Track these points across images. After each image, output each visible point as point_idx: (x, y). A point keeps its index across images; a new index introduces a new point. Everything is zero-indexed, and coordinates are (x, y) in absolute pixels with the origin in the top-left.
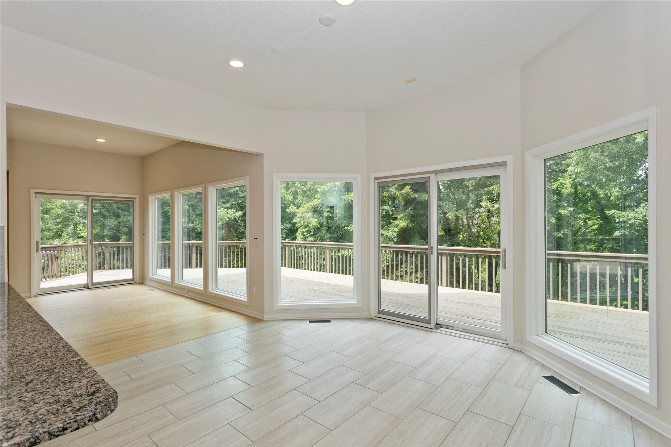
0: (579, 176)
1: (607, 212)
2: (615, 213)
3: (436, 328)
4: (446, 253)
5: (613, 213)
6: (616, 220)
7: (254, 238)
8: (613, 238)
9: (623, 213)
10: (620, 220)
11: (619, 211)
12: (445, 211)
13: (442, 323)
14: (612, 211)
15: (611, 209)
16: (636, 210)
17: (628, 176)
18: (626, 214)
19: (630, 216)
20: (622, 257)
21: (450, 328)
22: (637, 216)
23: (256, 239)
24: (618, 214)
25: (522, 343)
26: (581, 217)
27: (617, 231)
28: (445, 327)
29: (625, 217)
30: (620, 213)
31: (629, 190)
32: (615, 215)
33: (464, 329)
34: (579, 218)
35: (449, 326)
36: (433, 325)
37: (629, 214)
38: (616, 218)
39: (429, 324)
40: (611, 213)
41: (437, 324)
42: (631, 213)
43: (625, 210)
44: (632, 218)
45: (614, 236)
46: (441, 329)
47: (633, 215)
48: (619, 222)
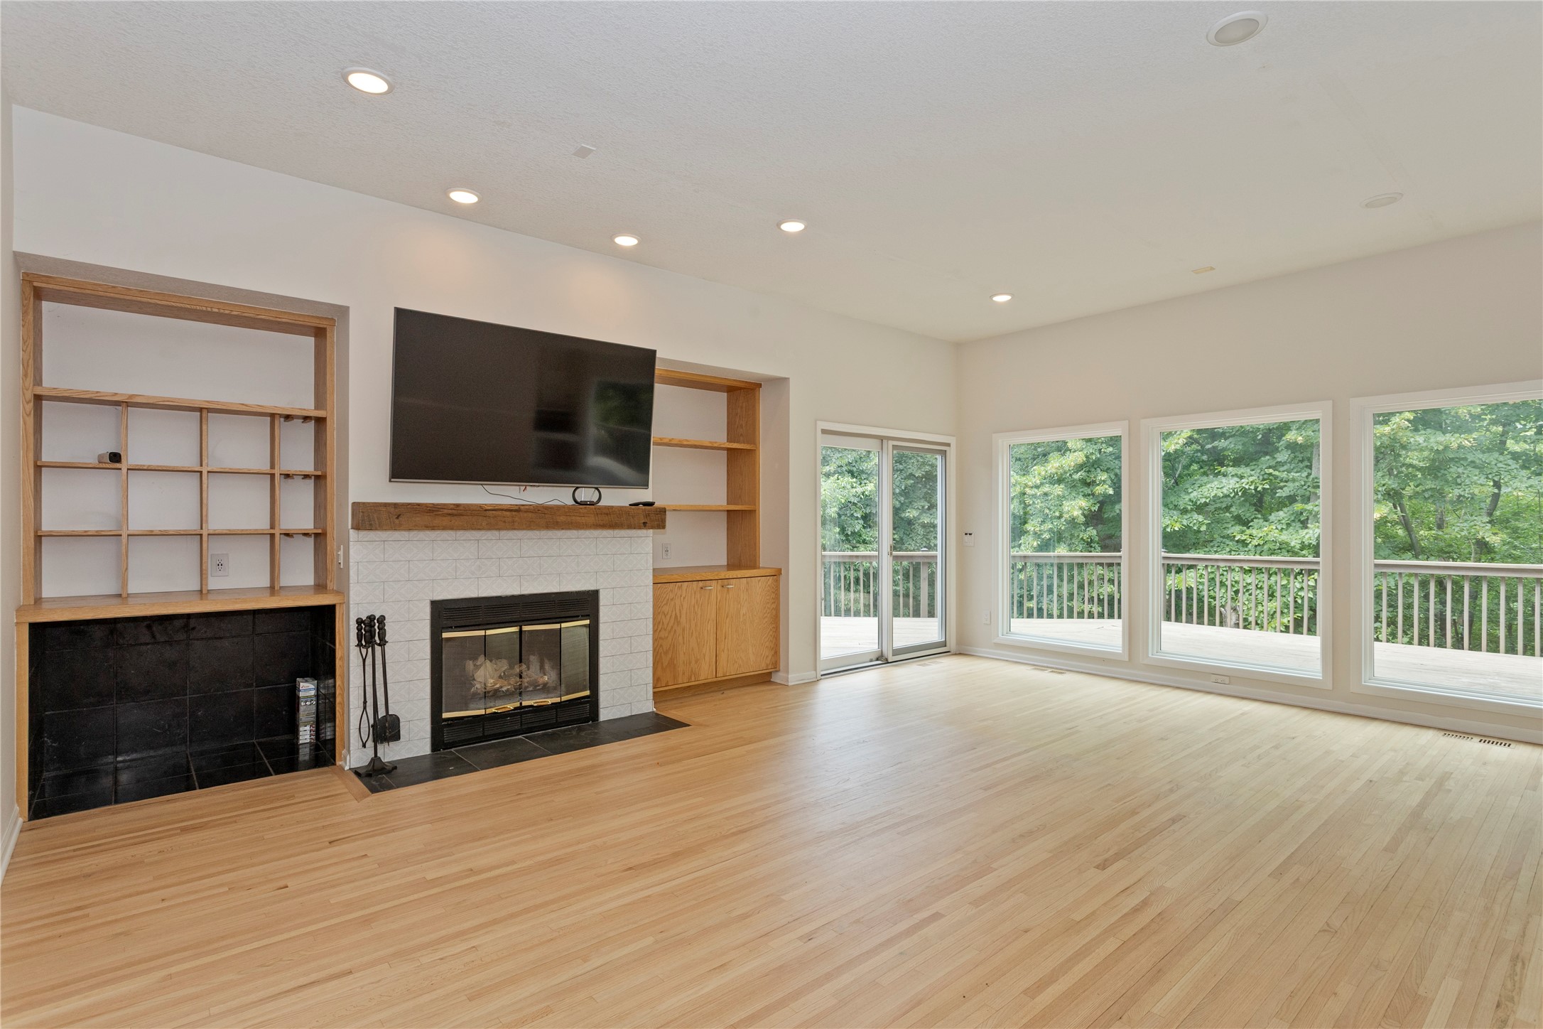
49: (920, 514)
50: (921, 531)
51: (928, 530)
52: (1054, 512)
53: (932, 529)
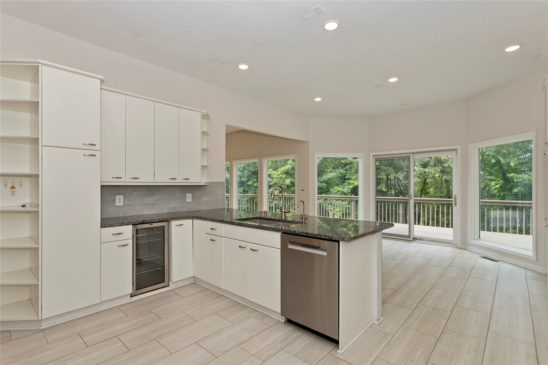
0: (489, 150)
1: (508, 175)
2: (514, 176)
3: (413, 240)
4: (402, 201)
5: (512, 175)
6: (515, 181)
7: (302, 190)
8: (512, 193)
9: (520, 176)
10: (517, 181)
11: (517, 174)
12: (388, 174)
13: (416, 238)
14: (512, 174)
15: (511, 173)
16: (529, 173)
17: (523, 150)
18: (522, 176)
19: (525, 177)
20: (520, 203)
21: (421, 240)
22: (530, 178)
23: (303, 190)
24: (516, 177)
25: (466, 245)
26: (489, 178)
27: (515, 188)
28: (419, 240)
29: (521, 178)
30: (517, 176)
31: (524, 160)
32: (514, 177)
33: (430, 240)
34: (487, 179)
35: (421, 239)
36: (411, 239)
37: (524, 176)
38: (514, 179)
39: (409, 238)
40: (511, 176)
41: (413, 238)
42: (526, 176)
43: (521, 173)
44: (526, 179)
45: (513, 192)
46: (416, 241)
47: (527, 177)
48: (517, 182)
49: (253, 183)
50: (253, 189)
51: (256, 188)
52: (283, 183)
53: (257, 188)
